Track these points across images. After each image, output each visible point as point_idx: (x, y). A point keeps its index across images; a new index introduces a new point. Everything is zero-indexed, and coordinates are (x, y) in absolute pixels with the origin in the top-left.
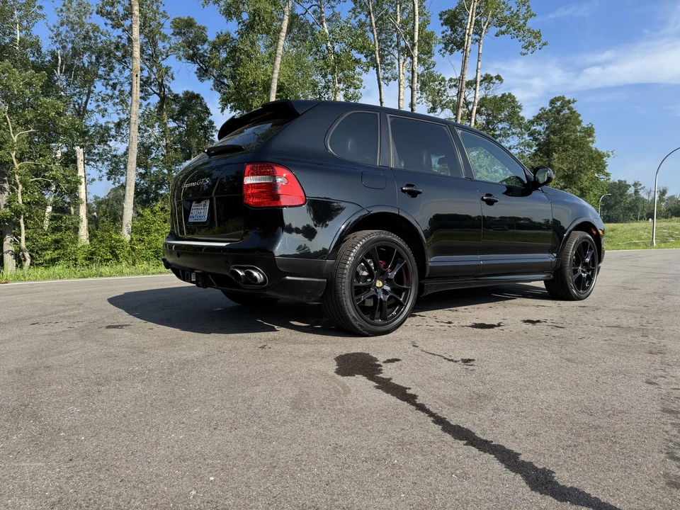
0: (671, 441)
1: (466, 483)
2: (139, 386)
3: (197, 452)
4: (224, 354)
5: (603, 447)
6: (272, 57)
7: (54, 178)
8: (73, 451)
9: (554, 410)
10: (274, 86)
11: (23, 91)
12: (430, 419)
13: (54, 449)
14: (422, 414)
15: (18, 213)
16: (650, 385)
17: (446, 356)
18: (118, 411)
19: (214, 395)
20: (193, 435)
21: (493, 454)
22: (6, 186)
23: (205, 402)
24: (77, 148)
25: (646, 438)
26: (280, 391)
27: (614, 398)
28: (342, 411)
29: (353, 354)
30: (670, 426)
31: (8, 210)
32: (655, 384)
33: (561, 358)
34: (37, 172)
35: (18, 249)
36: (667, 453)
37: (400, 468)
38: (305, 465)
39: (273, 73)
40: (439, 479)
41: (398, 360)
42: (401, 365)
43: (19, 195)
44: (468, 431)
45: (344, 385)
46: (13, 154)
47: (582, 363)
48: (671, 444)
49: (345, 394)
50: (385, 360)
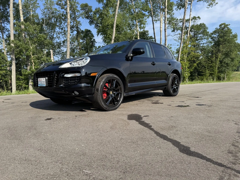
0: (235, 141)
1: (160, 149)
2: (66, 122)
3: (80, 139)
4: (93, 114)
5: (210, 142)
6: (114, 15)
7: (44, 60)
8: (45, 138)
9: (197, 131)
10: (115, 26)
11: (33, 32)
12: (154, 132)
13: (40, 137)
14: (151, 131)
15: (33, 72)
16: (235, 125)
18: (58, 128)
19: (87, 124)
20: (79, 134)
21: (171, 142)
22: (29, 64)
23: (84, 126)
24: (51, 50)
25: (226, 140)
26: (108, 124)
28: (126, 130)
29: (134, 114)
30: (237, 137)
31: (30, 71)
32: (238, 124)
33: (206, 116)
34: (38, 59)
36: (232, 144)
37: (140, 145)
39: (114, 21)
40: (151, 148)
41: (148, 116)
42: (148, 118)
43: (33, 66)
44: (166, 136)
45: (128, 122)
46: (31, 53)
47: (213, 118)
48: (235, 142)
49: (128, 125)
50: (143, 116)
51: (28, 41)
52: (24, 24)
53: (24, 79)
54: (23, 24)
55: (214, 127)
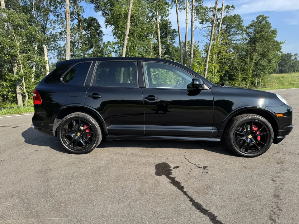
0: (272, 211)
2: (85, 180)
5: (247, 213)
8: (67, 213)
9: (233, 195)
11: (20, 23)
12: (188, 199)
14: (185, 196)
15: (21, 77)
16: (273, 182)
17: (197, 165)
18: (79, 193)
19: (111, 185)
20: (106, 206)
21: (208, 216)
23: (109, 189)
24: (44, 46)
25: (264, 209)
26: (135, 184)
27: (257, 189)
28: (157, 195)
29: (162, 163)
30: (274, 204)
31: (17, 76)
32: (275, 181)
34: (28, 59)
35: (23, 92)
36: (269, 217)
37: (176, 222)
38: (144, 221)
41: (178, 167)
42: (180, 170)
43: (22, 69)
44: (201, 205)
45: (158, 180)
46: (18, 51)
47: (249, 168)
48: (272, 213)
49: (158, 186)
50: (174, 167)
51: (13, 35)
52: (7, 12)
53: (10, 87)
54: (4, 12)
55: (250, 186)
